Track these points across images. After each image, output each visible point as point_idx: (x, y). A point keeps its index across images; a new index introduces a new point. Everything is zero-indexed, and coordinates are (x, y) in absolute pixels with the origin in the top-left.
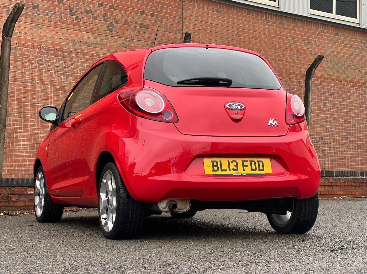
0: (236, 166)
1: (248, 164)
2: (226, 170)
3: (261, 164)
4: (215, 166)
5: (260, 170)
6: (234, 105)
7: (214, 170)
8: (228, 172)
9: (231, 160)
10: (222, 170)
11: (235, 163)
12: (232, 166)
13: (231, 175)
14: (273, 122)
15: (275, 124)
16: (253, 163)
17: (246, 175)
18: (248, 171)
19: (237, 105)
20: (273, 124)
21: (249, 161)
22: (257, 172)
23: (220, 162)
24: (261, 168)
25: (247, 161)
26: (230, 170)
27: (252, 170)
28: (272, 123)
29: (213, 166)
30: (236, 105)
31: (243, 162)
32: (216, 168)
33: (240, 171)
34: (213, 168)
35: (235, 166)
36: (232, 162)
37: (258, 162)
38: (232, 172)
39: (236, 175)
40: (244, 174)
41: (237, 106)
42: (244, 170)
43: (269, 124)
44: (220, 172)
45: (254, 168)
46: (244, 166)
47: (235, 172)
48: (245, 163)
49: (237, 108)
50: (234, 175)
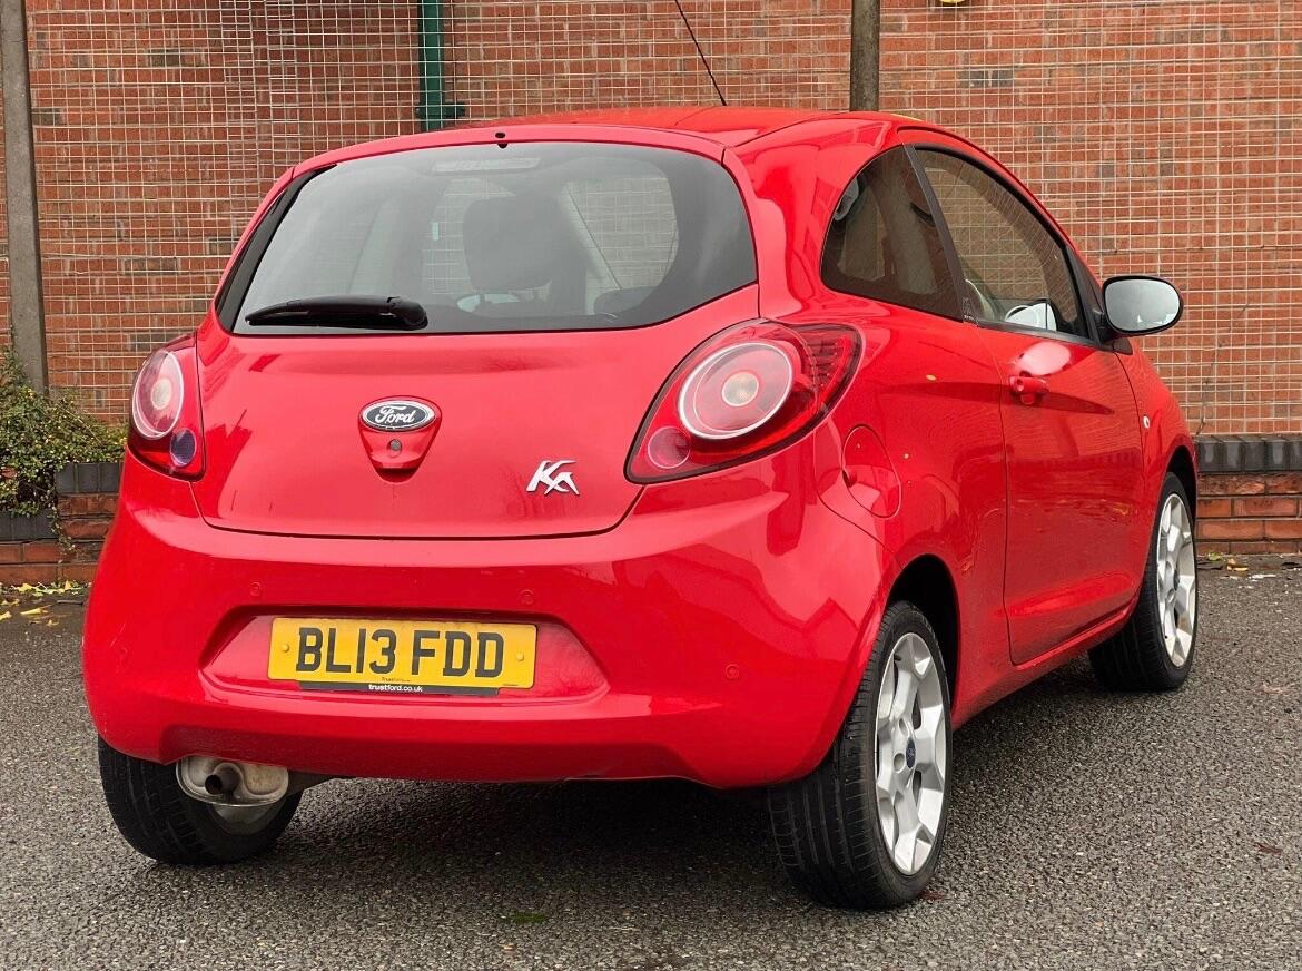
0: (389, 652)
1: (439, 645)
2: (346, 669)
3: (491, 646)
4: (308, 650)
5: (481, 672)
6: (391, 412)
7: (301, 666)
8: (352, 677)
9: (371, 627)
10: (331, 667)
11: (385, 642)
12: (374, 653)
13: (361, 689)
14: (553, 476)
15: (563, 484)
16: (459, 645)
17: (419, 689)
18: (432, 673)
19: (401, 412)
20: (553, 484)
21: (443, 635)
22: (470, 680)
23: (332, 633)
24: (490, 665)
25: (436, 635)
26: (360, 669)
27: (448, 671)
28: (547, 480)
29: (304, 649)
30: (396, 412)
31: (419, 636)
32: (310, 659)
33: (401, 675)
34: (302, 658)
35: (385, 651)
36: (376, 637)
37: (483, 638)
38: (368, 677)
39: (382, 688)
40: (413, 686)
41: (399, 417)
42: (415, 670)
43: (532, 487)
44: (321, 675)
45: (457, 664)
46: (419, 652)
47: (378, 678)
48: (425, 644)
49: (401, 423)
50: (371, 688)
